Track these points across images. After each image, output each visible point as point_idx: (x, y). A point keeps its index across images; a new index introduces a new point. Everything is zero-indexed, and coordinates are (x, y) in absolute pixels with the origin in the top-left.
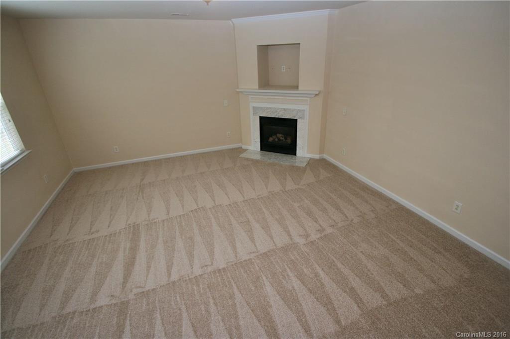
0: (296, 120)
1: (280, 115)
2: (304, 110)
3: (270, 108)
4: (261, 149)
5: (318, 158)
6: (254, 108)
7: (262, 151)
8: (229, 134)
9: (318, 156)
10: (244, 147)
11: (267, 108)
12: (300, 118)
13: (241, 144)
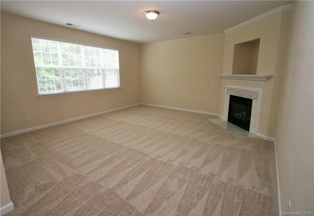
0: (251, 100)
1: (241, 95)
2: (258, 92)
3: (236, 89)
4: (228, 121)
5: (266, 139)
6: (228, 88)
7: (229, 122)
8: (212, 105)
9: (266, 137)
10: (220, 116)
11: (235, 89)
12: (254, 99)
13: (218, 114)
